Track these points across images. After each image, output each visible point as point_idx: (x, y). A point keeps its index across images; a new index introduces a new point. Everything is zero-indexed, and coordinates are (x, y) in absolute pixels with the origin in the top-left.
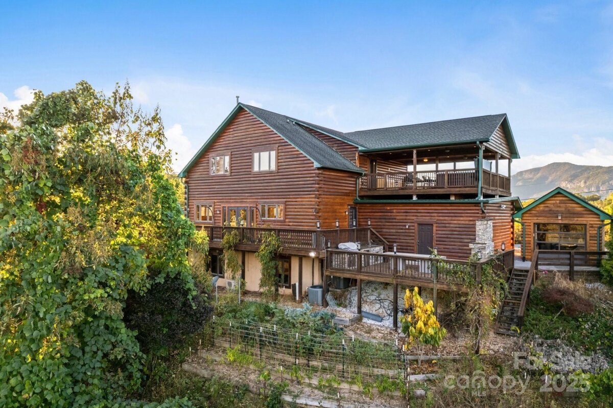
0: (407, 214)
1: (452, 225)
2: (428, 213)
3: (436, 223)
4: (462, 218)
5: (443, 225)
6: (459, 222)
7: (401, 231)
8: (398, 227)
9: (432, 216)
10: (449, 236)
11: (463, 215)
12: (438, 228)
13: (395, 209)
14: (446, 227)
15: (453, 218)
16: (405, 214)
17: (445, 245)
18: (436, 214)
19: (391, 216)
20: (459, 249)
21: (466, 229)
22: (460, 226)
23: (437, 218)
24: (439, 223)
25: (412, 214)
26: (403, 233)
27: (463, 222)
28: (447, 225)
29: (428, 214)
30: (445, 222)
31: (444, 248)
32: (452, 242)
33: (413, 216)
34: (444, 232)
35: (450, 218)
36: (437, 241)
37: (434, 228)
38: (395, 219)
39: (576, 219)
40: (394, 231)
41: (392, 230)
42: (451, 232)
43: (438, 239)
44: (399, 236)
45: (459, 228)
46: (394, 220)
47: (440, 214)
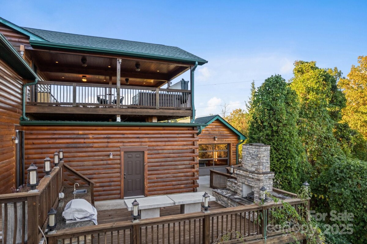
0: (109, 140)
1: (165, 151)
2: (138, 138)
3: (148, 150)
4: (175, 143)
5: (156, 151)
6: (173, 147)
7: (102, 162)
8: (96, 157)
9: (142, 142)
10: (163, 163)
11: (177, 139)
12: (150, 156)
13: (92, 134)
14: (159, 154)
15: (167, 143)
16: (106, 140)
17: (158, 174)
18: (147, 140)
19: (85, 143)
20: (174, 177)
21: (180, 155)
22: (174, 151)
23: (148, 143)
24: (150, 150)
25: (117, 140)
26: (104, 165)
27: (177, 147)
28: (160, 151)
29: (138, 140)
30: (157, 148)
31: (157, 178)
32: (166, 170)
33: (118, 142)
34: (156, 160)
35: (164, 143)
36: (149, 171)
37: (146, 156)
38: (92, 147)
39: (225, 140)
40: (90, 163)
41: (86, 163)
42: (164, 159)
43: (150, 168)
44: (98, 169)
45: (174, 153)
46: (90, 149)
47: (152, 140)
